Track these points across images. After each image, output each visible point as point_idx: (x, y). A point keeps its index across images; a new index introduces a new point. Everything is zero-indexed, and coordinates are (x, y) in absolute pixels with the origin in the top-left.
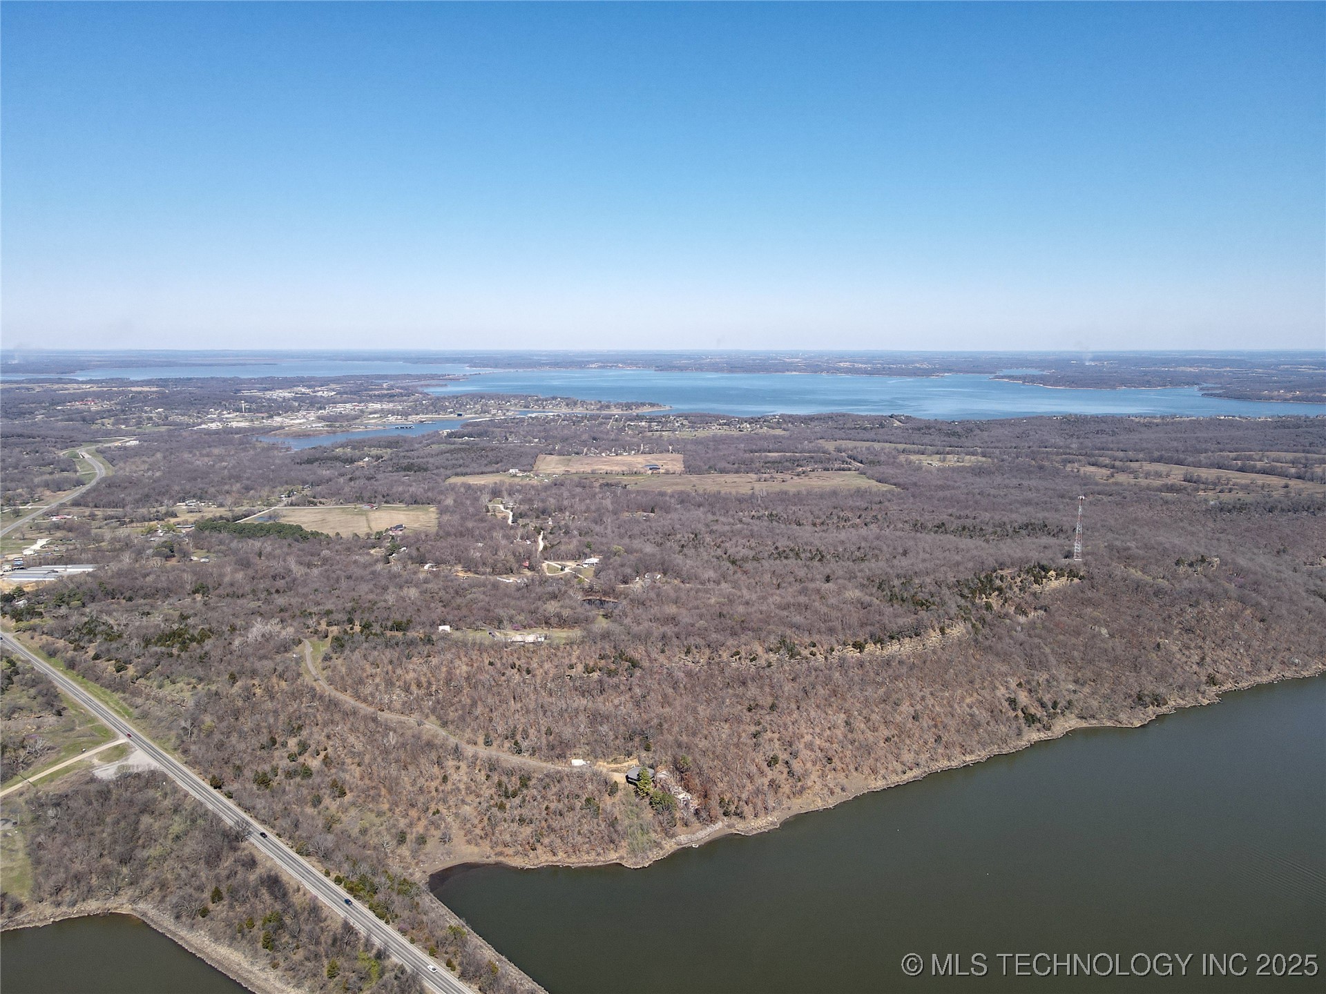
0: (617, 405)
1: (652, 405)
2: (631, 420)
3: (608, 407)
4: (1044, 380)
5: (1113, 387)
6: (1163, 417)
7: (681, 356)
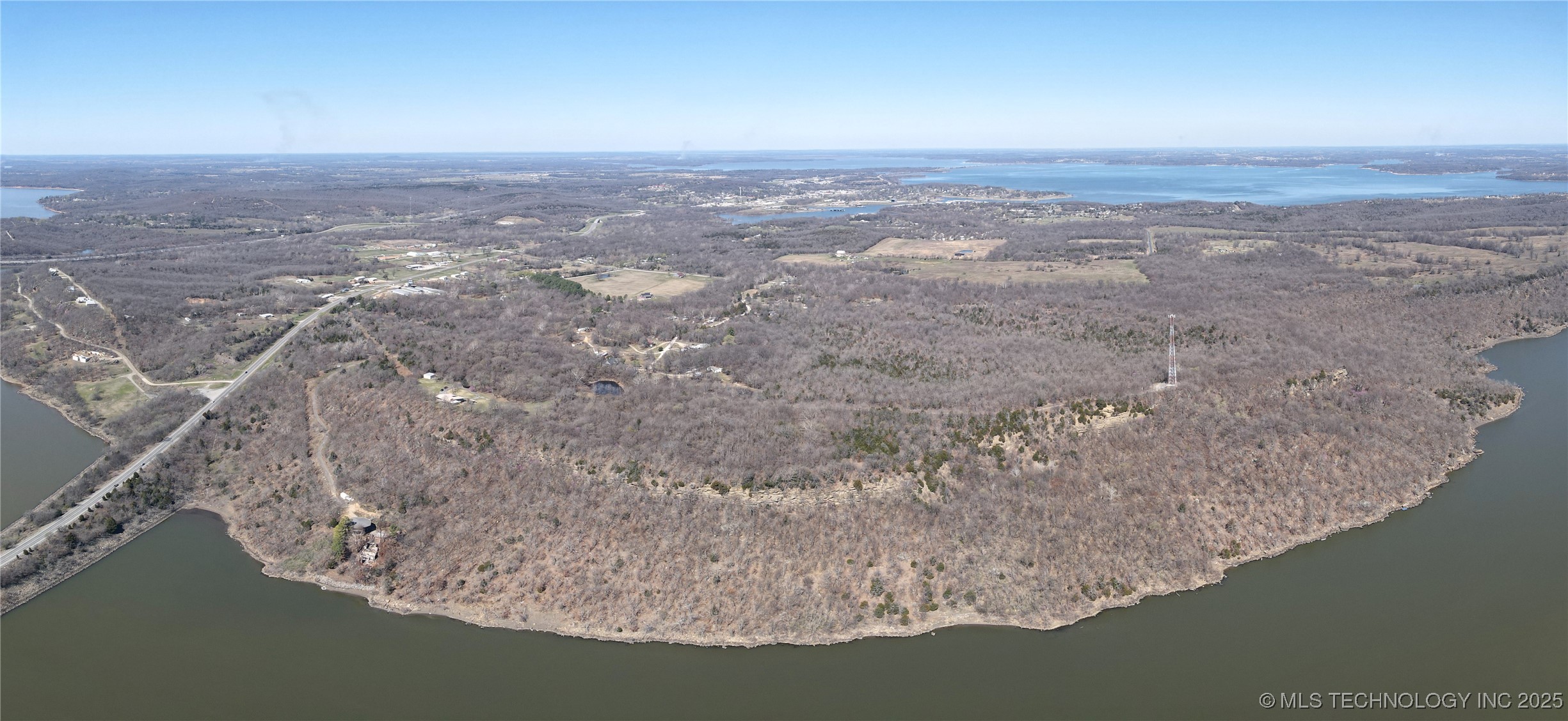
0: (1027, 194)
1: (1057, 193)
2: (1015, 207)
3: (1018, 195)
4: (1395, 168)
5: (1440, 173)
6: (1446, 199)
7: (1133, 152)
